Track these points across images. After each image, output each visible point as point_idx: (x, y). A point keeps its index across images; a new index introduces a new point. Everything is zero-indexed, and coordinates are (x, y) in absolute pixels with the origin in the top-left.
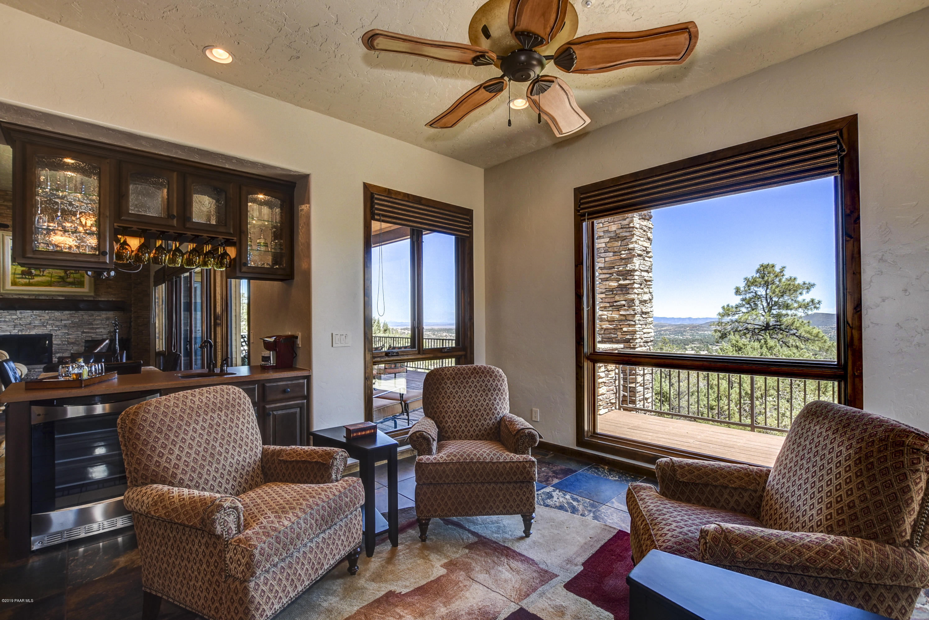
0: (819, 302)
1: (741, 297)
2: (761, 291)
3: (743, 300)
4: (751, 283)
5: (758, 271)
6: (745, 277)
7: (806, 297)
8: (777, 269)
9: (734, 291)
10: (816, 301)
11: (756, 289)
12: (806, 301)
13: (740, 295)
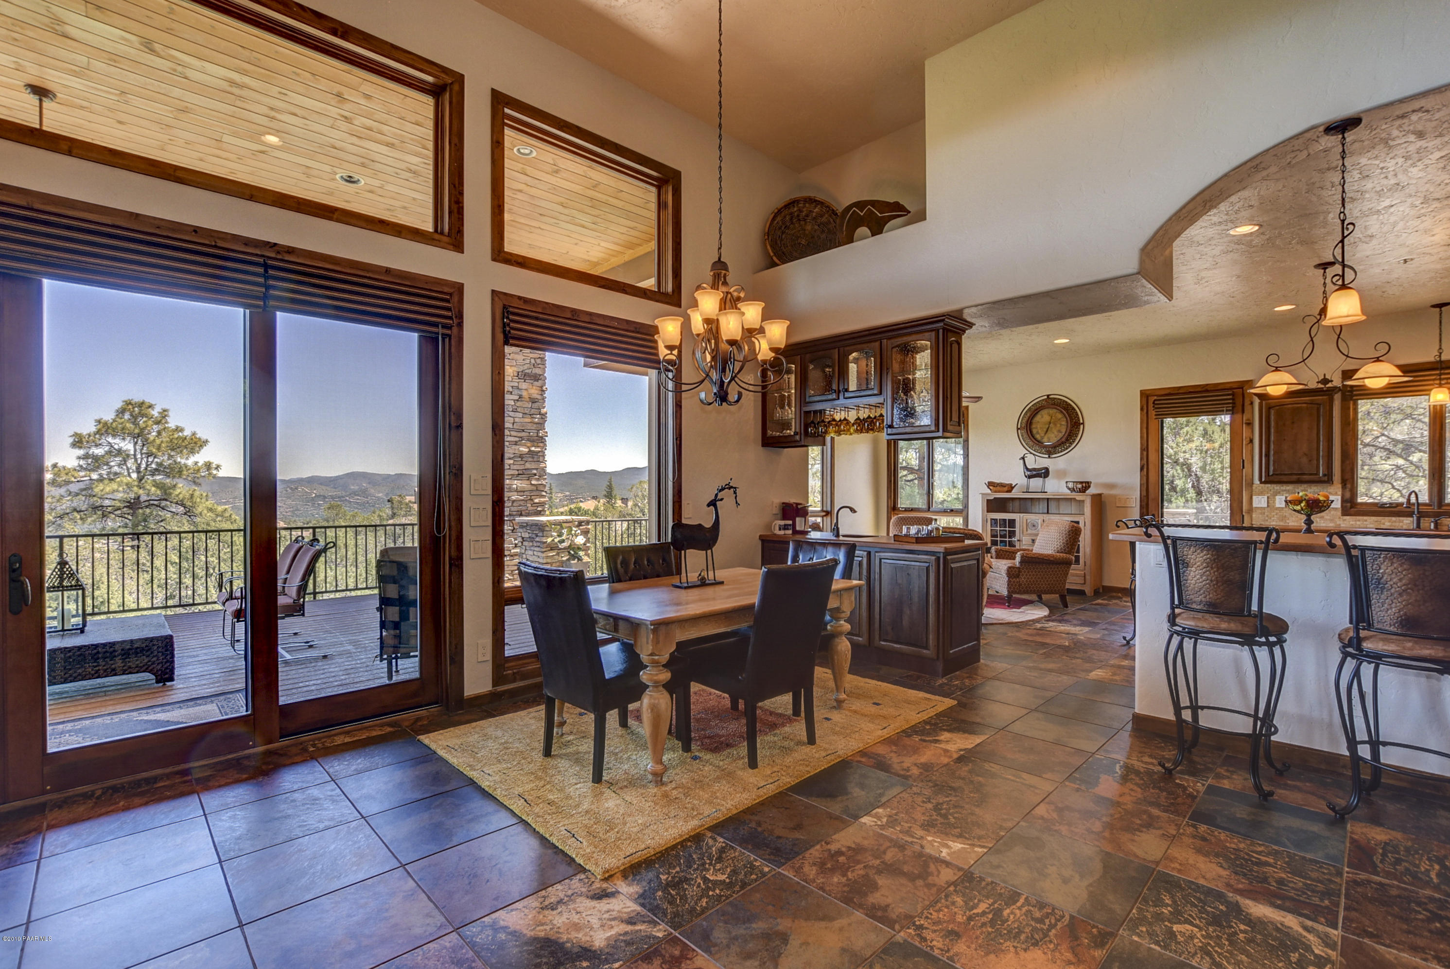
0: (218, 467)
1: (81, 452)
2: (128, 446)
3: (86, 457)
4: (105, 429)
5: (121, 412)
6: (97, 418)
7: (200, 458)
8: (155, 413)
9: (71, 440)
10: (214, 466)
11: (110, 439)
12: (200, 464)
13: (80, 448)
